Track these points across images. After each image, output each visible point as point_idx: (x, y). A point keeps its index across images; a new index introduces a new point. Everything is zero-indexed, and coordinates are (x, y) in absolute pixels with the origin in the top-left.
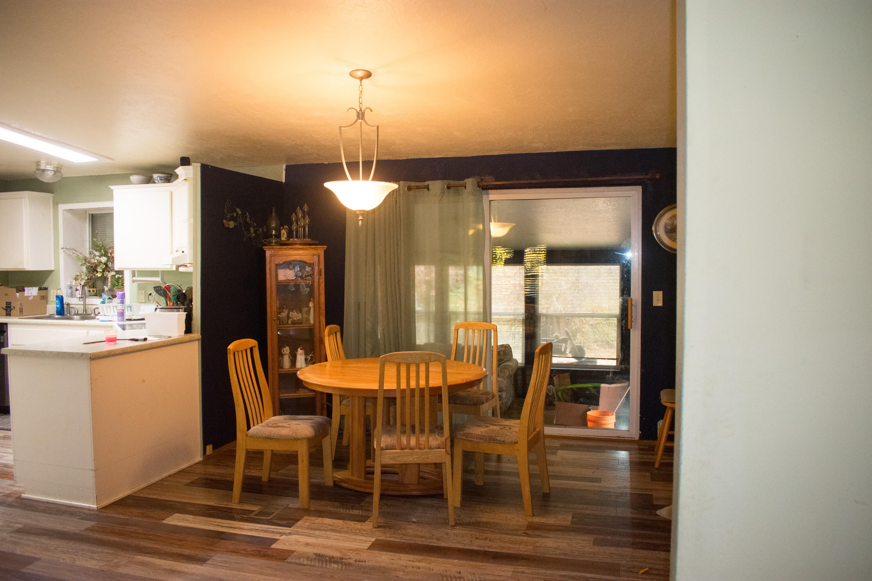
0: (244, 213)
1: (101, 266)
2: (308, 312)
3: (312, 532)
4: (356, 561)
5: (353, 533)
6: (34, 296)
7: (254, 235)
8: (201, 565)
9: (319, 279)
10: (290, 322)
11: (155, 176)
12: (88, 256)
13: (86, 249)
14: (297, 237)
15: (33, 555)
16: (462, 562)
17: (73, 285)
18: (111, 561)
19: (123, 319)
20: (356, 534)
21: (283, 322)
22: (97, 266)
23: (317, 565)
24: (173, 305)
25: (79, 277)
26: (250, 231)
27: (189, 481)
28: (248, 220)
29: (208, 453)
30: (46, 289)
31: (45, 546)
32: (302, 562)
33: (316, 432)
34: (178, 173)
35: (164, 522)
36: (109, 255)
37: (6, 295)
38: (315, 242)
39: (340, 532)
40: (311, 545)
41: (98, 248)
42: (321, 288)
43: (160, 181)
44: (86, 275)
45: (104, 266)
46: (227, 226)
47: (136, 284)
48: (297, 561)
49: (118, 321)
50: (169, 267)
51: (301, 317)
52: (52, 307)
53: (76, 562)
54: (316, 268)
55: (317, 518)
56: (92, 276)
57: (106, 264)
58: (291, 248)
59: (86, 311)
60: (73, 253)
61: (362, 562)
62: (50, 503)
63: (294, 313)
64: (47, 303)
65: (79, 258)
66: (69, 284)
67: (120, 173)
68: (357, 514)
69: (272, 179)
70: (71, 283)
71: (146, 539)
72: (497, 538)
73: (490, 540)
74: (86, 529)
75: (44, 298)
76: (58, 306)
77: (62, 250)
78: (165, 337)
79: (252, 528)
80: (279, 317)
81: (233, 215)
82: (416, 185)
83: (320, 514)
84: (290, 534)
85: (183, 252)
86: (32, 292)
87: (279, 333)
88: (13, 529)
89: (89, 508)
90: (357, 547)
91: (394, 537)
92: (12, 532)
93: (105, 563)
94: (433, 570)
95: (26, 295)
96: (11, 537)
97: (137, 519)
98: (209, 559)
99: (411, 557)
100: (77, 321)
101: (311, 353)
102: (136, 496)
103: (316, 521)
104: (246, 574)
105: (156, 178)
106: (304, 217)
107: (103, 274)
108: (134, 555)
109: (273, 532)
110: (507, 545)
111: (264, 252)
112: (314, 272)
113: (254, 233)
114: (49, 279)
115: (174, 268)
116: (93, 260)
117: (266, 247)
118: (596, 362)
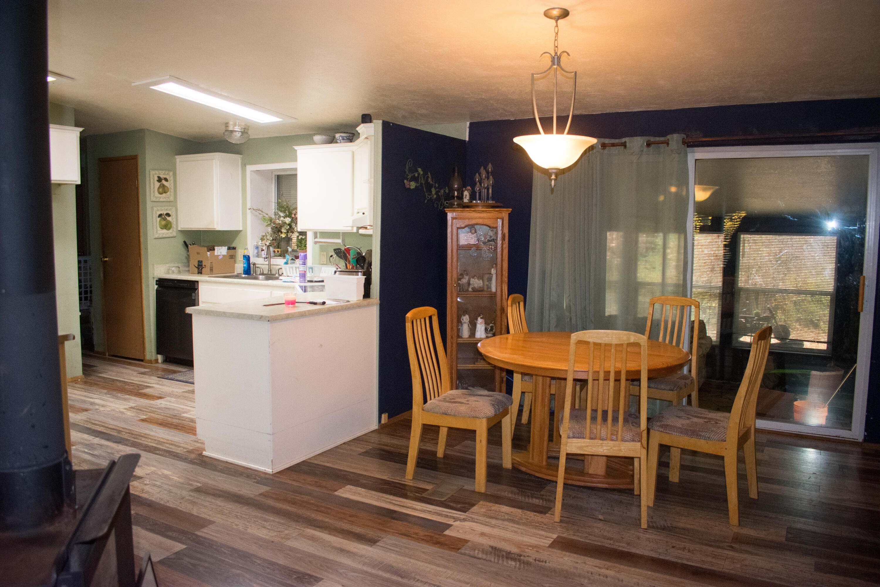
0: (425, 173)
1: (285, 227)
2: (490, 280)
3: (488, 520)
4: (535, 560)
5: (532, 525)
6: (223, 256)
7: (435, 196)
8: (371, 546)
9: (502, 244)
10: (470, 289)
11: (337, 136)
12: (273, 217)
13: (271, 209)
14: (480, 199)
15: (208, 518)
16: (657, 575)
17: (259, 245)
18: (282, 532)
19: (305, 280)
20: (536, 527)
21: (463, 289)
22: (281, 227)
23: (493, 560)
24: (353, 268)
25: (265, 237)
26: (431, 192)
27: (364, 450)
28: (430, 180)
29: (383, 422)
30: (234, 248)
31: (221, 508)
32: (476, 555)
33: (496, 411)
34: (359, 132)
35: (336, 493)
36: (293, 216)
37: (198, 253)
38: (499, 204)
39: (517, 523)
40: (487, 536)
41: (283, 209)
42: (504, 254)
43: (342, 141)
44: (271, 236)
45: (288, 227)
46: (408, 187)
47: (318, 245)
48: (472, 553)
49: (300, 282)
50: (350, 228)
51: (482, 284)
52: (240, 267)
53: (248, 529)
54: (500, 233)
55: (494, 504)
56: (276, 237)
57: (290, 225)
58: (474, 211)
59: (271, 270)
60: (260, 214)
61: (542, 561)
62: (229, 463)
63: (475, 280)
64: (235, 262)
65: (264, 219)
66: (256, 244)
67: (305, 133)
68: (537, 504)
69: (456, 137)
70: (257, 243)
71: (317, 511)
72: (697, 549)
73: (689, 551)
74: (261, 494)
75: (232, 257)
76: (245, 265)
77: (249, 211)
78: (343, 300)
79: (425, 509)
80: (459, 283)
81: (414, 175)
82: (610, 142)
83: (497, 499)
84: (464, 520)
85: (364, 214)
86: (221, 251)
87: (459, 300)
88: (192, 488)
89: (265, 471)
90: (536, 543)
91: (578, 536)
92: (192, 490)
93: (275, 534)
94: (622, 580)
95: (216, 254)
96: (190, 496)
97: (310, 487)
98: (380, 540)
99: (597, 562)
100: (261, 281)
101: (491, 323)
102: (311, 463)
103: (493, 508)
104: (417, 562)
105: (338, 138)
106: (488, 178)
107: (287, 235)
108: (304, 528)
109: (447, 516)
110: (710, 559)
111: (446, 215)
112: (497, 238)
113: (436, 194)
114: (238, 239)
115: (355, 230)
116: (278, 220)
117: (448, 209)
118: (803, 345)
